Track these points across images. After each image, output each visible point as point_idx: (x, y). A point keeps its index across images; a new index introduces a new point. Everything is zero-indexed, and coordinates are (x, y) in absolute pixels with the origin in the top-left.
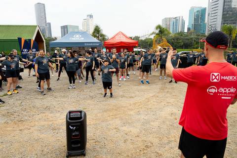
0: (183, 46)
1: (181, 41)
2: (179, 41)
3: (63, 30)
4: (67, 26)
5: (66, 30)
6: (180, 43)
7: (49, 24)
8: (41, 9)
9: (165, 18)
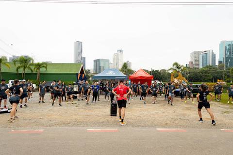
0: (212, 79)
1: (210, 74)
2: (208, 75)
3: (95, 63)
4: (99, 60)
5: (98, 63)
6: (209, 76)
7: (84, 58)
8: (79, 46)
9: (194, 52)
